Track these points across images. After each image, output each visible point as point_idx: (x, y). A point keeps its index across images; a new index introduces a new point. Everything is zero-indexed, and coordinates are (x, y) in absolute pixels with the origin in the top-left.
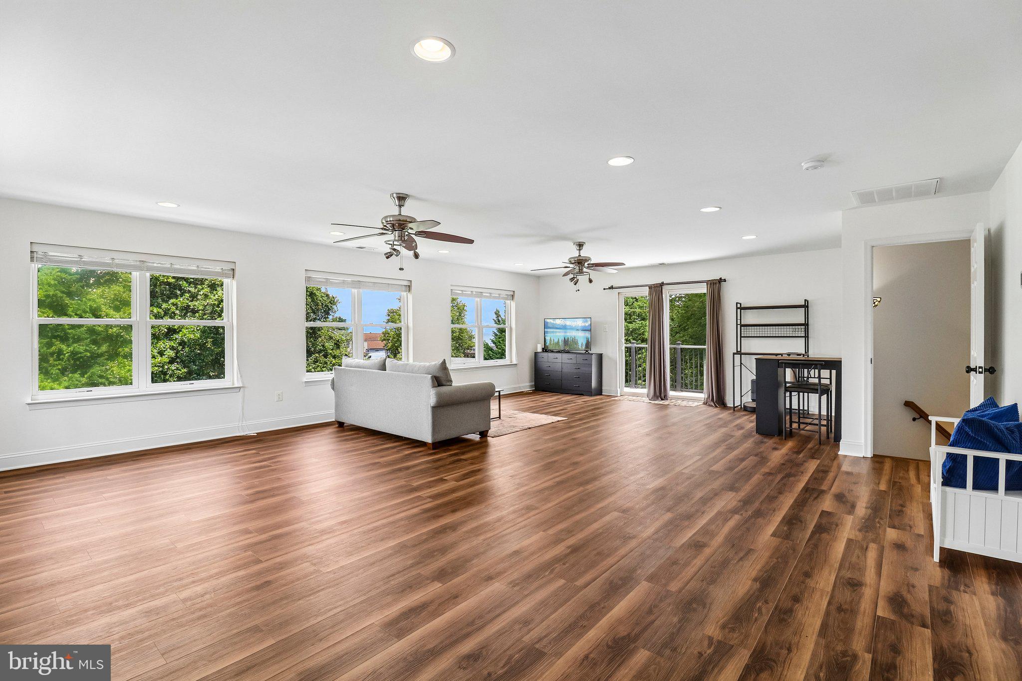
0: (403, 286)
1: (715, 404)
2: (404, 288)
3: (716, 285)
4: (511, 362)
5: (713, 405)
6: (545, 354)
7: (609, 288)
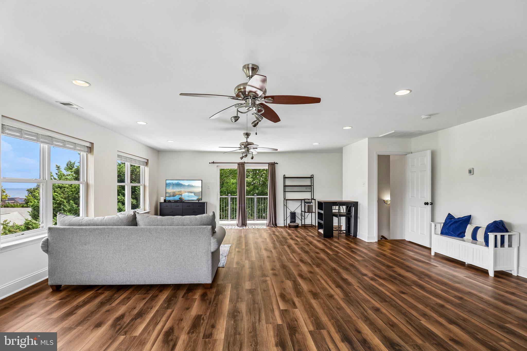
0: (86, 147)
1: (274, 226)
2: (86, 149)
3: (273, 165)
4: (145, 210)
5: (273, 226)
6: (165, 204)
7: (212, 163)
